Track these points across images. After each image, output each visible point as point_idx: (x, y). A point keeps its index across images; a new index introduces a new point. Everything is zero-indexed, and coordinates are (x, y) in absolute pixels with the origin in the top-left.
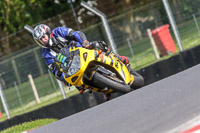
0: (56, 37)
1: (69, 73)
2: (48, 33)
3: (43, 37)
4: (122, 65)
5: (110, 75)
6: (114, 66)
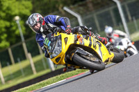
0: (47, 23)
1: (54, 55)
2: (40, 22)
3: (36, 25)
4: (100, 46)
5: (87, 55)
6: (92, 47)
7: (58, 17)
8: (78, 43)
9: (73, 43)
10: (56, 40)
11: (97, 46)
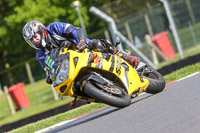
0: (51, 35)
3: (35, 37)
4: (127, 69)
5: (105, 84)
6: (114, 72)
7: (68, 25)
8: (93, 65)
9: (86, 65)
10: (62, 61)
11: (123, 70)
